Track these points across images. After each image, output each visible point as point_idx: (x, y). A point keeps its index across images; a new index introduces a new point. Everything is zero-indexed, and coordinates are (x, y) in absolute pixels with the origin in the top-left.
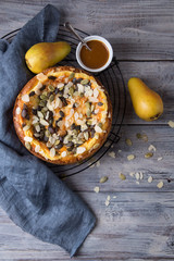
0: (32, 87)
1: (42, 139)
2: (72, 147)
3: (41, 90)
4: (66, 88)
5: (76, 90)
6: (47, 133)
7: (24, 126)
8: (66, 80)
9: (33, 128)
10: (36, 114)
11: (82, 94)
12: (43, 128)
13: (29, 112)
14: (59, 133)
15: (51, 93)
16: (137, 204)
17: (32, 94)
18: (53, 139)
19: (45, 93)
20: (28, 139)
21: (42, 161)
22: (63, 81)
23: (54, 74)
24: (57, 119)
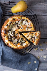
0: (7, 23)
1: (11, 41)
2: (22, 43)
3: (10, 23)
4: (19, 23)
5: (22, 23)
6: (13, 38)
7: (5, 36)
8: (19, 20)
9: (8, 37)
10: (9, 32)
11: (25, 24)
12: (11, 37)
13: (6, 31)
14: (17, 38)
15: (14, 24)
16: (44, 67)
17: (7, 25)
18: (15, 41)
19: (12, 25)
20: (6, 41)
22: (18, 20)
23: (15, 18)
24: (16, 33)
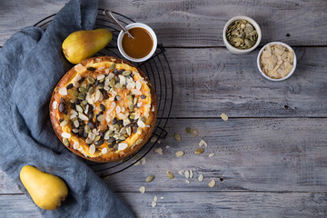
0: (69, 80)
1: (81, 135)
2: (114, 143)
3: (80, 82)
4: (107, 80)
5: (117, 82)
6: (86, 128)
7: (61, 121)
8: (107, 71)
9: (71, 124)
10: (75, 108)
11: (125, 86)
12: (82, 123)
13: (67, 106)
14: (100, 128)
15: (91, 85)
16: (186, 205)
17: (70, 87)
18: (93, 135)
19: (84, 85)
20: (66, 135)
21: (81, 159)
22: (103, 72)
23: (94, 65)
24: (97, 113)
